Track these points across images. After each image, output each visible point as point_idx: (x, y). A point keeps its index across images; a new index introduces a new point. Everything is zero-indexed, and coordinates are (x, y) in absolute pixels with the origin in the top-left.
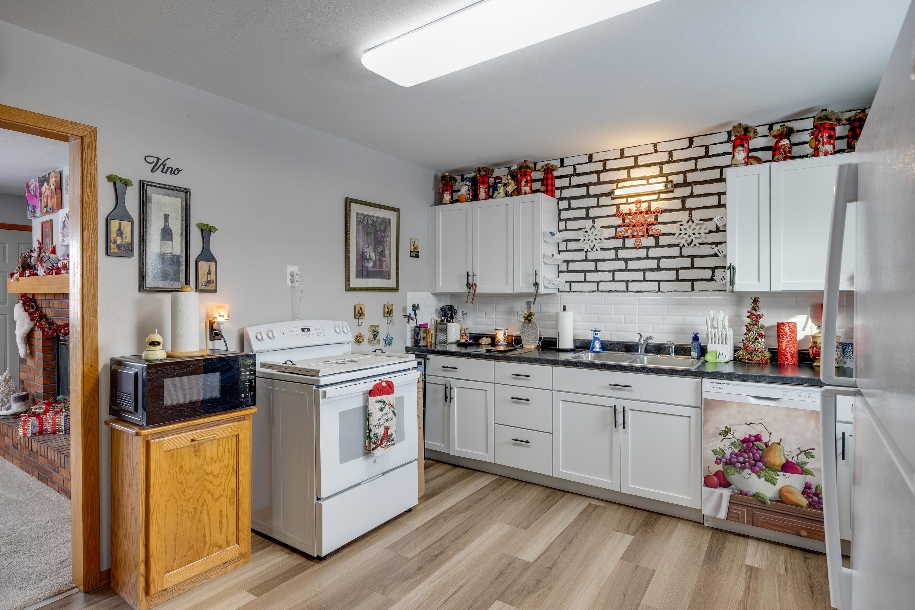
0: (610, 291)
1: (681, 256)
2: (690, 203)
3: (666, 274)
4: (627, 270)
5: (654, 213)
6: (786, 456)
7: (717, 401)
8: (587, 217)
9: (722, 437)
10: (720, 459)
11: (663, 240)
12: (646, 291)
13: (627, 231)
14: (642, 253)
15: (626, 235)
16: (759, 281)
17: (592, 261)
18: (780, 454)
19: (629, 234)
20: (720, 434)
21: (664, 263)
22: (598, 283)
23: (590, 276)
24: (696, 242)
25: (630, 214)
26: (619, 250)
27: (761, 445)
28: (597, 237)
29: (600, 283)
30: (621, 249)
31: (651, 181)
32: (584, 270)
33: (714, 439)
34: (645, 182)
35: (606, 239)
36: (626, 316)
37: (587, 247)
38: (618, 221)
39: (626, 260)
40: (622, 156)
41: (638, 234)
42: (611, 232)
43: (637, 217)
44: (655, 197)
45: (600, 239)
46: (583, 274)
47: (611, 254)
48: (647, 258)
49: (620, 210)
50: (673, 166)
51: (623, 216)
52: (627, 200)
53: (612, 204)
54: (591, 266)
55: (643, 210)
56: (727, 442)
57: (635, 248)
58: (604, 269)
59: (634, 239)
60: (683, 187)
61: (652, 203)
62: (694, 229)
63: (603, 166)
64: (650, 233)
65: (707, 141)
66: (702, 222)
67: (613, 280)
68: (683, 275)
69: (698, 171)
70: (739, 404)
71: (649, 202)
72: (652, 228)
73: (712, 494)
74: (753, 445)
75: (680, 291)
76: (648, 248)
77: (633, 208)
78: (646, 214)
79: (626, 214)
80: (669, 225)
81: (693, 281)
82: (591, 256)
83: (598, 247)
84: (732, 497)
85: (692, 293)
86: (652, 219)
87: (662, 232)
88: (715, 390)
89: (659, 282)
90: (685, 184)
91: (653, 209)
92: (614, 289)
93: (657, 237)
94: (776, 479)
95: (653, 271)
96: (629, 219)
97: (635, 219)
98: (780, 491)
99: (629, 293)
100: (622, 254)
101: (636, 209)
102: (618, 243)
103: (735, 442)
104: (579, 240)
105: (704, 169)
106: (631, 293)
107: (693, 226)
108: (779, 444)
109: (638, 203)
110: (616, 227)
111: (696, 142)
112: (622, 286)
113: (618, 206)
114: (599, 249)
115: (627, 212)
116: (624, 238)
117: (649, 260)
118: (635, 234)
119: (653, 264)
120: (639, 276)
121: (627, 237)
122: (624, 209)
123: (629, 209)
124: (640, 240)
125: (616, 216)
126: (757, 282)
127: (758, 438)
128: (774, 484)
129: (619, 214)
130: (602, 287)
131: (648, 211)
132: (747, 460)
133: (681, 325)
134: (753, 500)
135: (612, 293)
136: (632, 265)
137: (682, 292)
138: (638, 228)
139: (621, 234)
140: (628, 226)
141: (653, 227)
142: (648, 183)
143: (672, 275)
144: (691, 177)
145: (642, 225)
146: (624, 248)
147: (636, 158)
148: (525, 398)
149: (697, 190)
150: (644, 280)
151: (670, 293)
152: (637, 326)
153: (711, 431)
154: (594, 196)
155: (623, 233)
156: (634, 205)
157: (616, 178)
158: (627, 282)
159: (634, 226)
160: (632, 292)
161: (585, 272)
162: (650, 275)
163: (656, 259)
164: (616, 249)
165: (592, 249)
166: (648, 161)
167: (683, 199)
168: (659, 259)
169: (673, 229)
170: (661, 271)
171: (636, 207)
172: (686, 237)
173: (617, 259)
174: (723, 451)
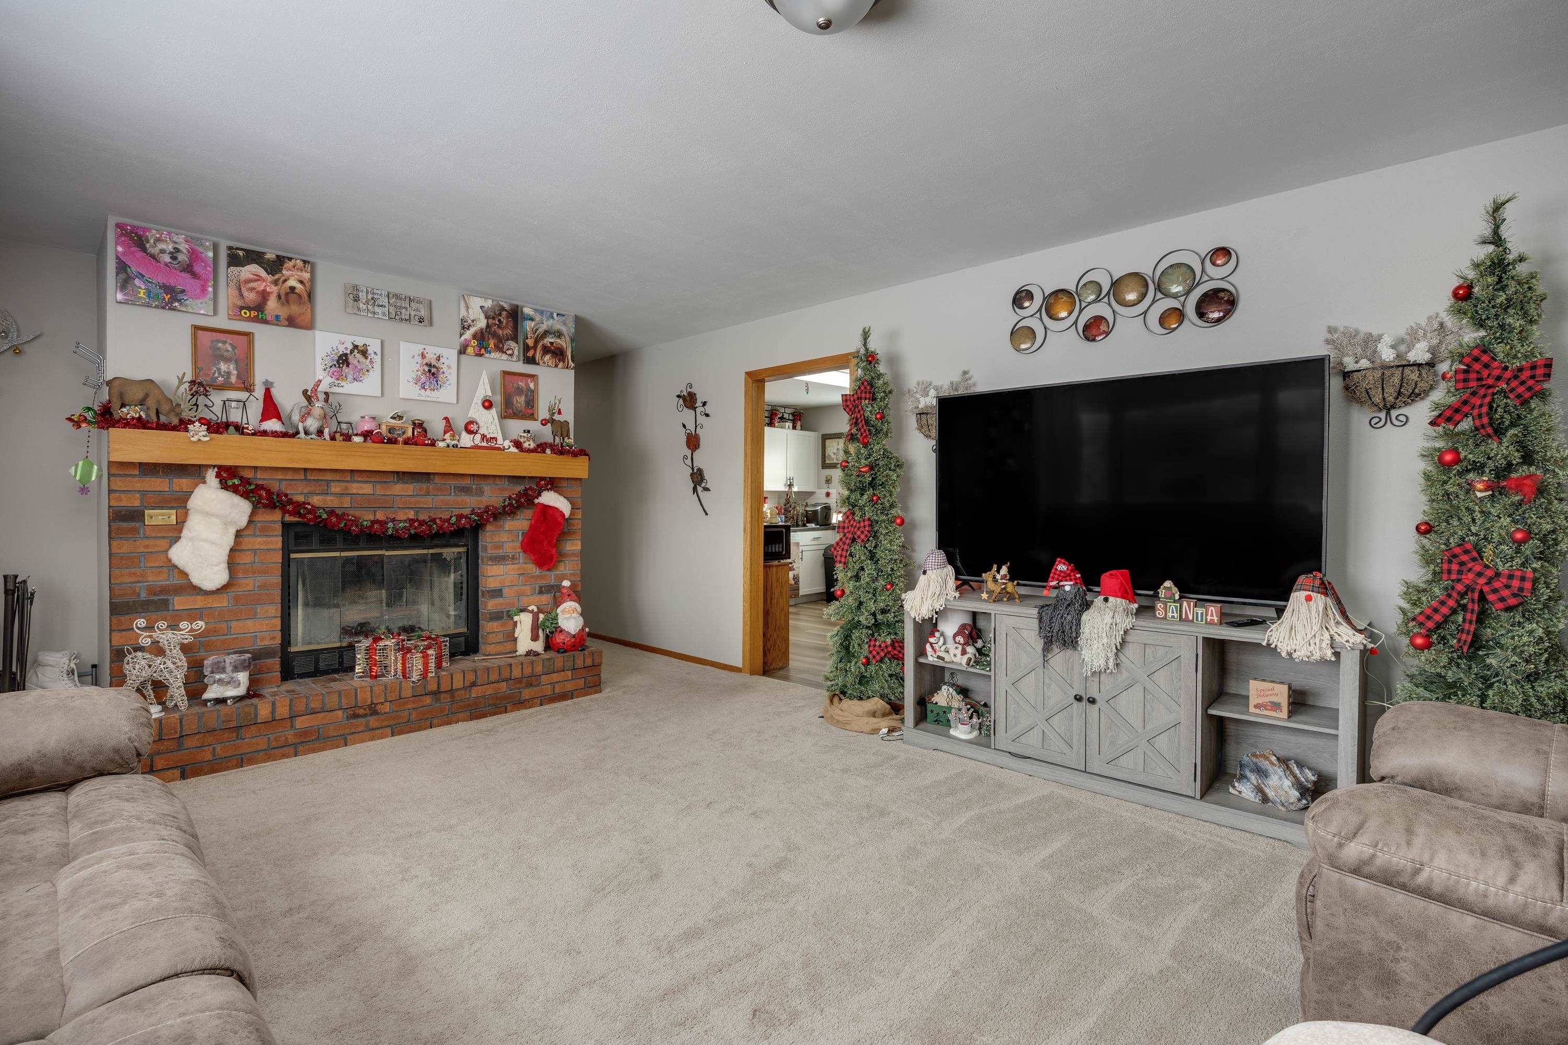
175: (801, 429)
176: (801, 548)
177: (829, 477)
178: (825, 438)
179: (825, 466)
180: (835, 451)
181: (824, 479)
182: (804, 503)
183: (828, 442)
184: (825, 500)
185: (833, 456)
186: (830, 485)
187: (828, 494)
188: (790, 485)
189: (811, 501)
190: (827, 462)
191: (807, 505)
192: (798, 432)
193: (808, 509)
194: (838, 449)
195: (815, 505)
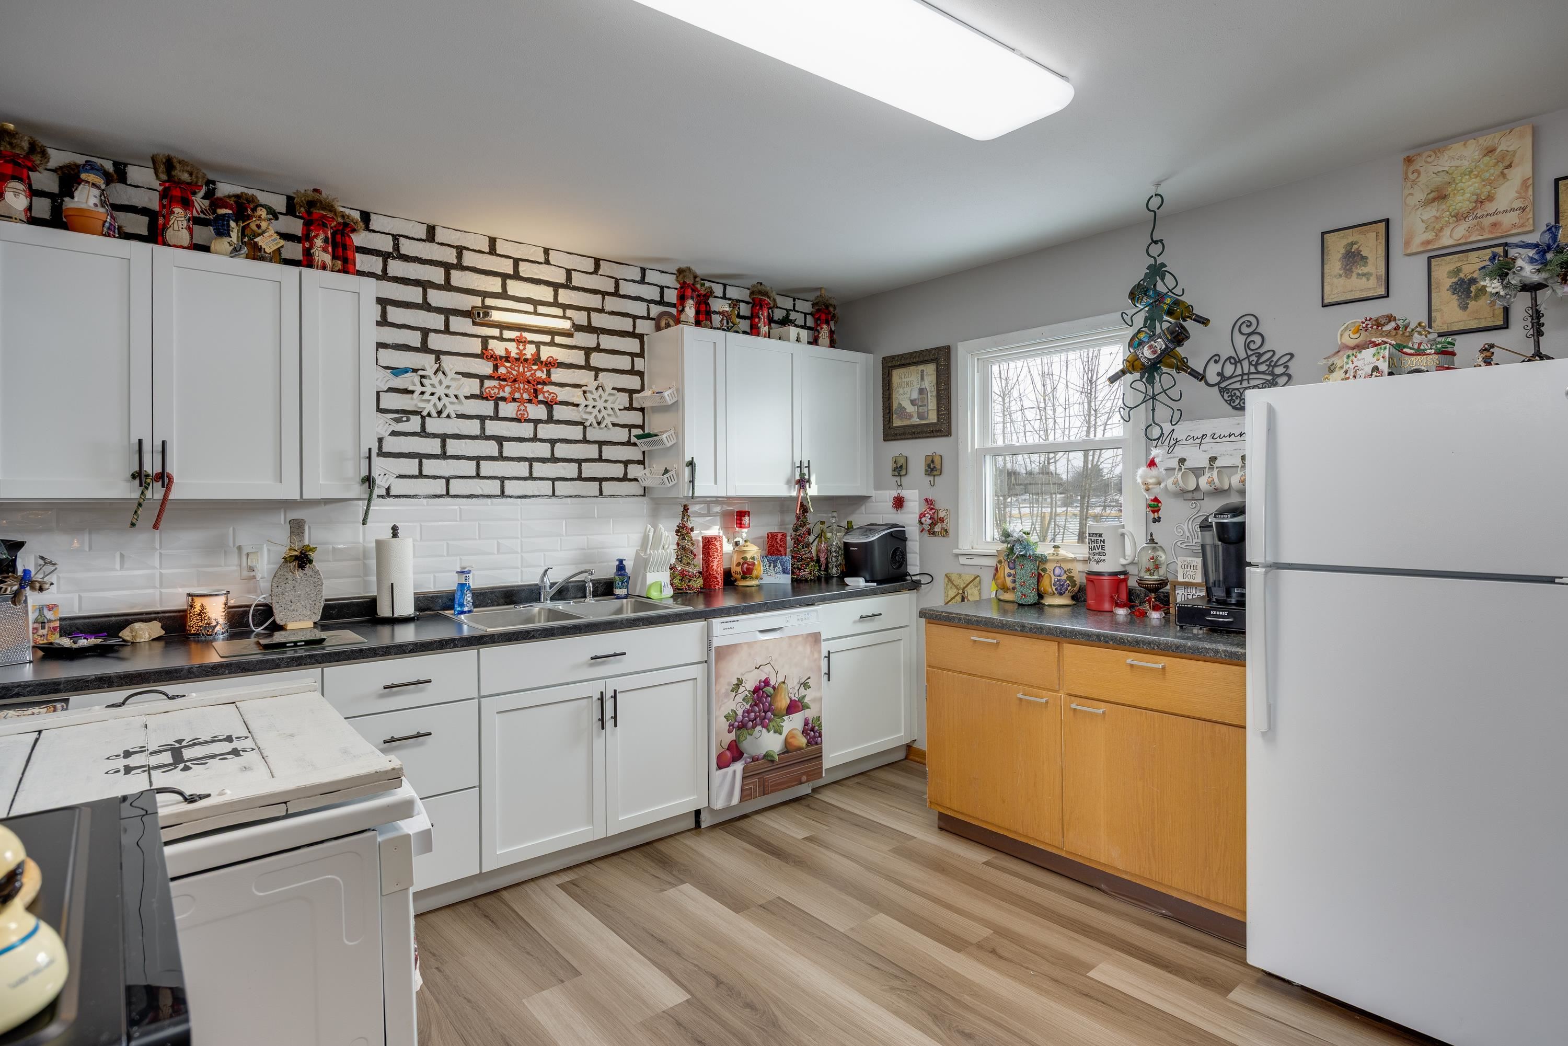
0: (471, 496)
1: (585, 441)
2: (597, 360)
3: (565, 469)
4: (501, 457)
5: (546, 365)
6: (790, 695)
7: (728, 646)
8: (424, 348)
9: (734, 694)
10: (733, 725)
11: (560, 412)
12: (533, 496)
13: (502, 388)
14: (526, 430)
15: (502, 394)
16: (716, 483)
17: (435, 436)
18: (785, 696)
19: (506, 395)
20: (732, 691)
21: (561, 450)
22: (448, 480)
23: (430, 467)
24: (608, 421)
25: (507, 359)
26: (487, 421)
27: (769, 690)
28: (451, 392)
29: (451, 481)
30: (491, 418)
31: (541, 309)
32: (418, 454)
33: (726, 700)
34: (530, 308)
35: (466, 398)
36: (500, 541)
37: (428, 408)
38: (485, 368)
39: (500, 440)
40: (492, 251)
41: (522, 396)
42: (473, 386)
43: (519, 367)
44: (547, 338)
45: (456, 397)
46: (417, 460)
47: (473, 427)
48: (535, 439)
49: (490, 347)
50: (573, 295)
51: (496, 359)
52: (501, 333)
53: (474, 333)
54: (433, 446)
55: (529, 356)
56: (739, 698)
57: (518, 420)
58: (460, 453)
59: (515, 404)
60: (586, 332)
61: (543, 348)
62: (606, 401)
63: (457, 257)
64: (540, 397)
65: (620, 272)
66: (615, 392)
67: (478, 476)
68: (589, 470)
69: (605, 313)
70: (749, 645)
71: (538, 344)
72: (544, 390)
73: (725, 775)
74: (763, 692)
75: (583, 497)
76: (536, 422)
77: (513, 348)
78: (534, 364)
79: (501, 357)
80: (567, 388)
81: (601, 480)
82: (433, 426)
83: (450, 410)
84: (745, 770)
85: (600, 500)
86: (541, 375)
87: (559, 399)
88: (726, 632)
89: (554, 480)
90: (589, 329)
91: (544, 357)
92: (480, 493)
93: (549, 405)
94: (782, 726)
95: (544, 463)
96: (506, 367)
97: (516, 368)
98: (786, 742)
99: (504, 500)
100: (493, 428)
101: (518, 351)
102: (487, 408)
103: (746, 696)
104: (412, 392)
105: (612, 313)
106: (508, 500)
107: (605, 397)
108: (784, 683)
109: (521, 342)
110: (482, 378)
111: (605, 268)
112: (493, 487)
113: (485, 340)
114: (453, 415)
115: (503, 354)
116: (498, 400)
117: (538, 443)
118: (517, 395)
119: (543, 450)
120: (522, 469)
121: (503, 399)
122: (498, 348)
123: (506, 349)
124: (526, 407)
125: (483, 358)
126: (713, 484)
127: (767, 682)
128: (781, 734)
129: (485, 354)
130: (457, 487)
131: (537, 359)
132: (758, 714)
133: (584, 549)
134: (764, 763)
135: (475, 500)
136: (510, 449)
137: (586, 497)
138: (522, 386)
139: (492, 392)
140: (505, 380)
141: (546, 388)
142: (535, 313)
143: (571, 470)
144: (599, 320)
145: (529, 382)
146: (496, 417)
147: (516, 262)
148: (415, 733)
149: (607, 342)
150: (531, 477)
151: (569, 499)
152: (519, 556)
153: (723, 691)
154: (439, 310)
155: (496, 390)
156: (514, 344)
157: (482, 288)
158: (503, 479)
159: (515, 381)
160: (511, 497)
161: (420, 457)
162: (540, 469)
163: (548, 442)
164: (482, 419)
165: (439, 413)
166: (537, 274)
167: (588, 351)
168: (553, 442)
169: (573, 396)
170: (555, 462)
171: (518, 348)
172: (595, 411)
173: (483, 437)
174: (735, 713)
175: (833, 344)
176: (825, 647)
177: (901, 461)
178: (891, 365)
179: (891, 433)
180: (915, 395)
181: (889, 466)
182: (845, 524)
183: (898, 376)
184: (890, 516)
185: (910, 409)
186: (905, 480)
187: (899, 503)
188: (802, 482)
189: (860, 519)
190: (897, 423)
191: (849, 529)
192: (823, 351)
193: (850, 539)
194: (921, 391)
195: (870, 528)
